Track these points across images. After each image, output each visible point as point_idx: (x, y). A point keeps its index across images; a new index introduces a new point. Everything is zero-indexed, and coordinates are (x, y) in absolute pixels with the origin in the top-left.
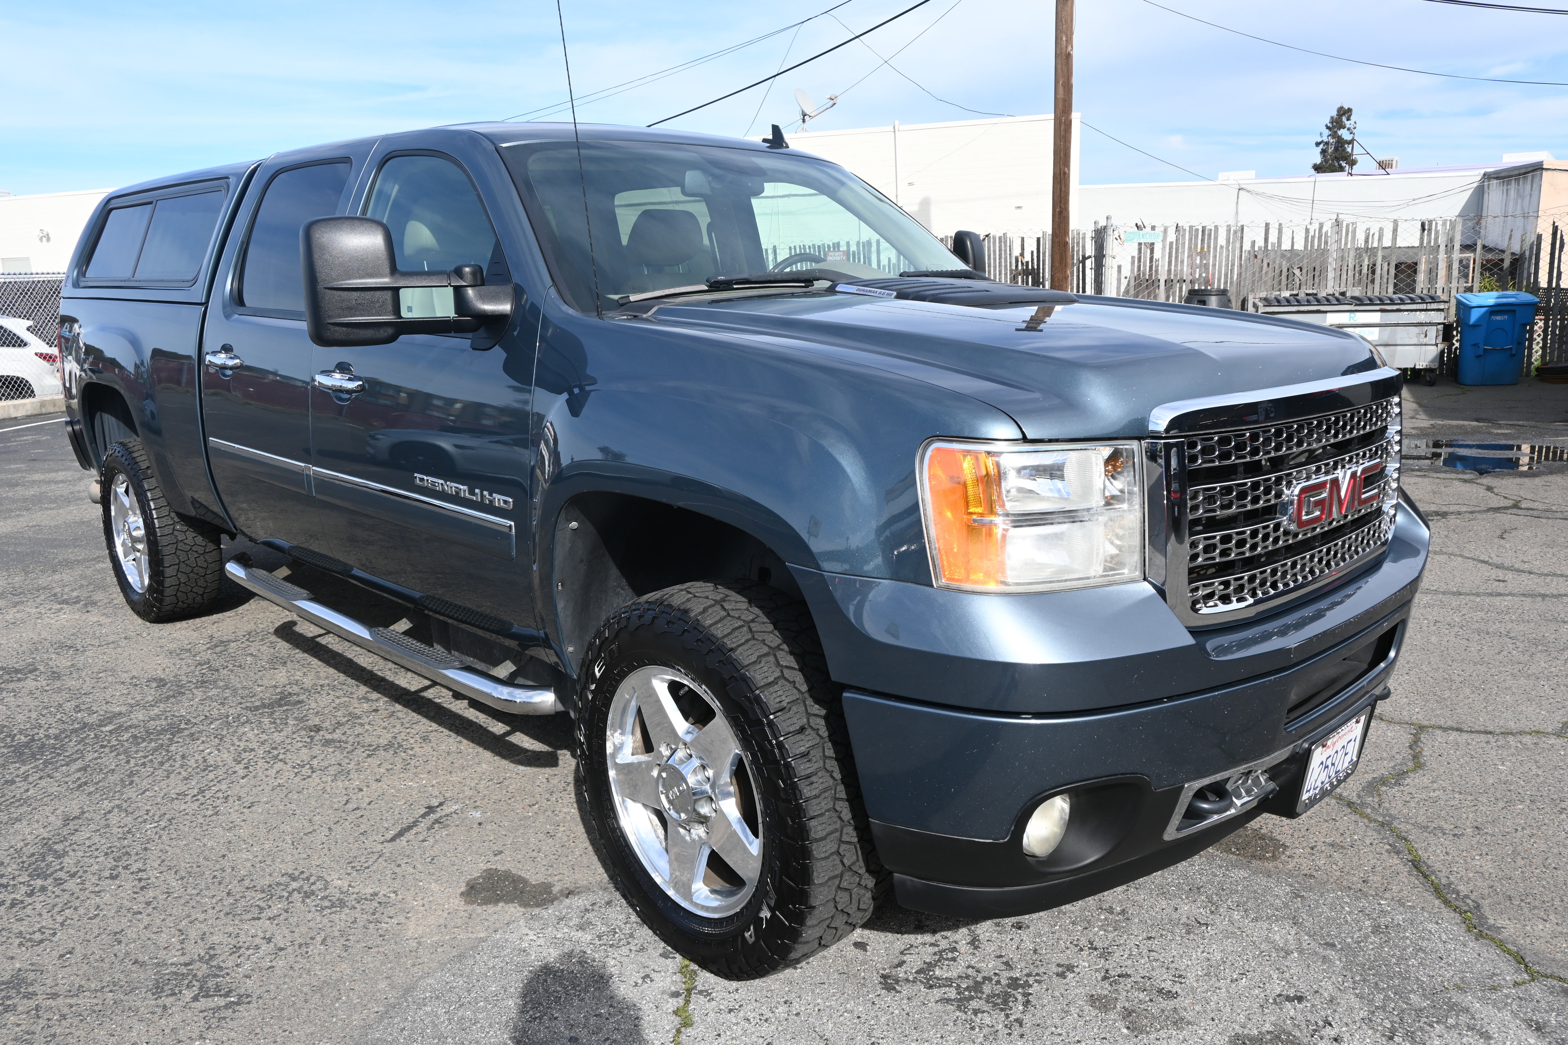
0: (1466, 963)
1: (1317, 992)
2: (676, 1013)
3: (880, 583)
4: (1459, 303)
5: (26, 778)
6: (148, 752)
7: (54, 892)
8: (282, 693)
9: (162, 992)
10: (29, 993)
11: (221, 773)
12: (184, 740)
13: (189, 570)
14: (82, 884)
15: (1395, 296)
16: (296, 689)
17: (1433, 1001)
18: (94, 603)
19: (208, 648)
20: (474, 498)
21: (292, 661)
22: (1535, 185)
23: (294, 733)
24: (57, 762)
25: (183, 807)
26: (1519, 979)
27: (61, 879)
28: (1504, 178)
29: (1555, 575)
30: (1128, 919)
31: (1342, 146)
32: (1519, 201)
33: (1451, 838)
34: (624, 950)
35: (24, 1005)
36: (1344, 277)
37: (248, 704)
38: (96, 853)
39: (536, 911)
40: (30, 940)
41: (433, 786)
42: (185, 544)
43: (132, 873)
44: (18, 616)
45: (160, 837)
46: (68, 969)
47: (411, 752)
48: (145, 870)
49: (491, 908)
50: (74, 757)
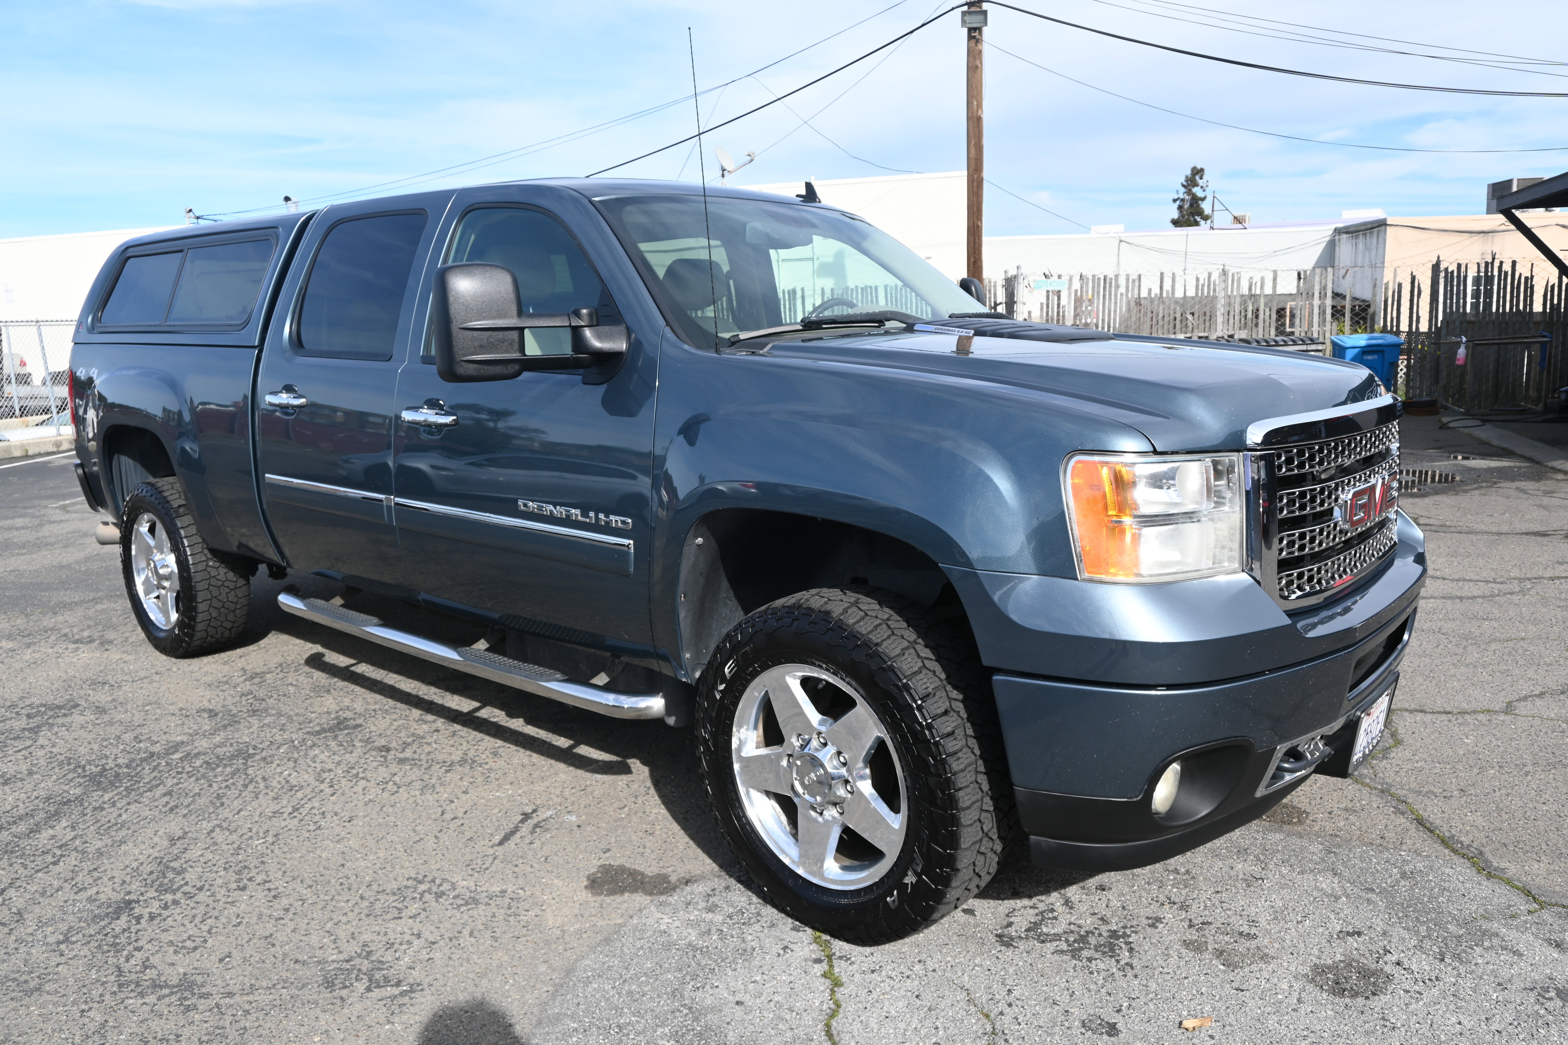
0: (1486, 898)
1: (1371, 927)
2: (824, 975)
3: (1029, 578)
4: (1334, 344)
5: (114, 804)
6: (228, 775)
7: (188, 905)
8: (337, 718)
9: (334, 985)
10: (204, 994)
11: (307, 792)
12: (258, 764)
13: (220, 605)
14: (212, 896)
15: (1278, 338)
16: (348, 714)
17: (1467, 929)
18: (110, 642)
19: (246, 680)
20: (588, 520)
21: (335, 689)
22: (1380, 239)
23: (365, 754)
24: (139, 788)
25: (283, 824)
26: (1531, 909)
27: (190, 893)
28: (1352, 232)
29: (1464, 580)
30: (1193, 878)
31: (1197, 203)
32: (1367, 253)
33: (1443, 799)
34: (757, 927)
35: (203, 1004)
36: (1231, 321)
37: (308, 730)
38: (215, 869)
39: (662, 898)
40: (183, 947)
41: (520, 795)
42: (218, 580)
43: (259, 884)
44: (37, 656)
45: (272, 851)
46: (233, 971)
47: (486, 767)
48: (270, 881)
49: (618, 898)
50: (154, 783)
